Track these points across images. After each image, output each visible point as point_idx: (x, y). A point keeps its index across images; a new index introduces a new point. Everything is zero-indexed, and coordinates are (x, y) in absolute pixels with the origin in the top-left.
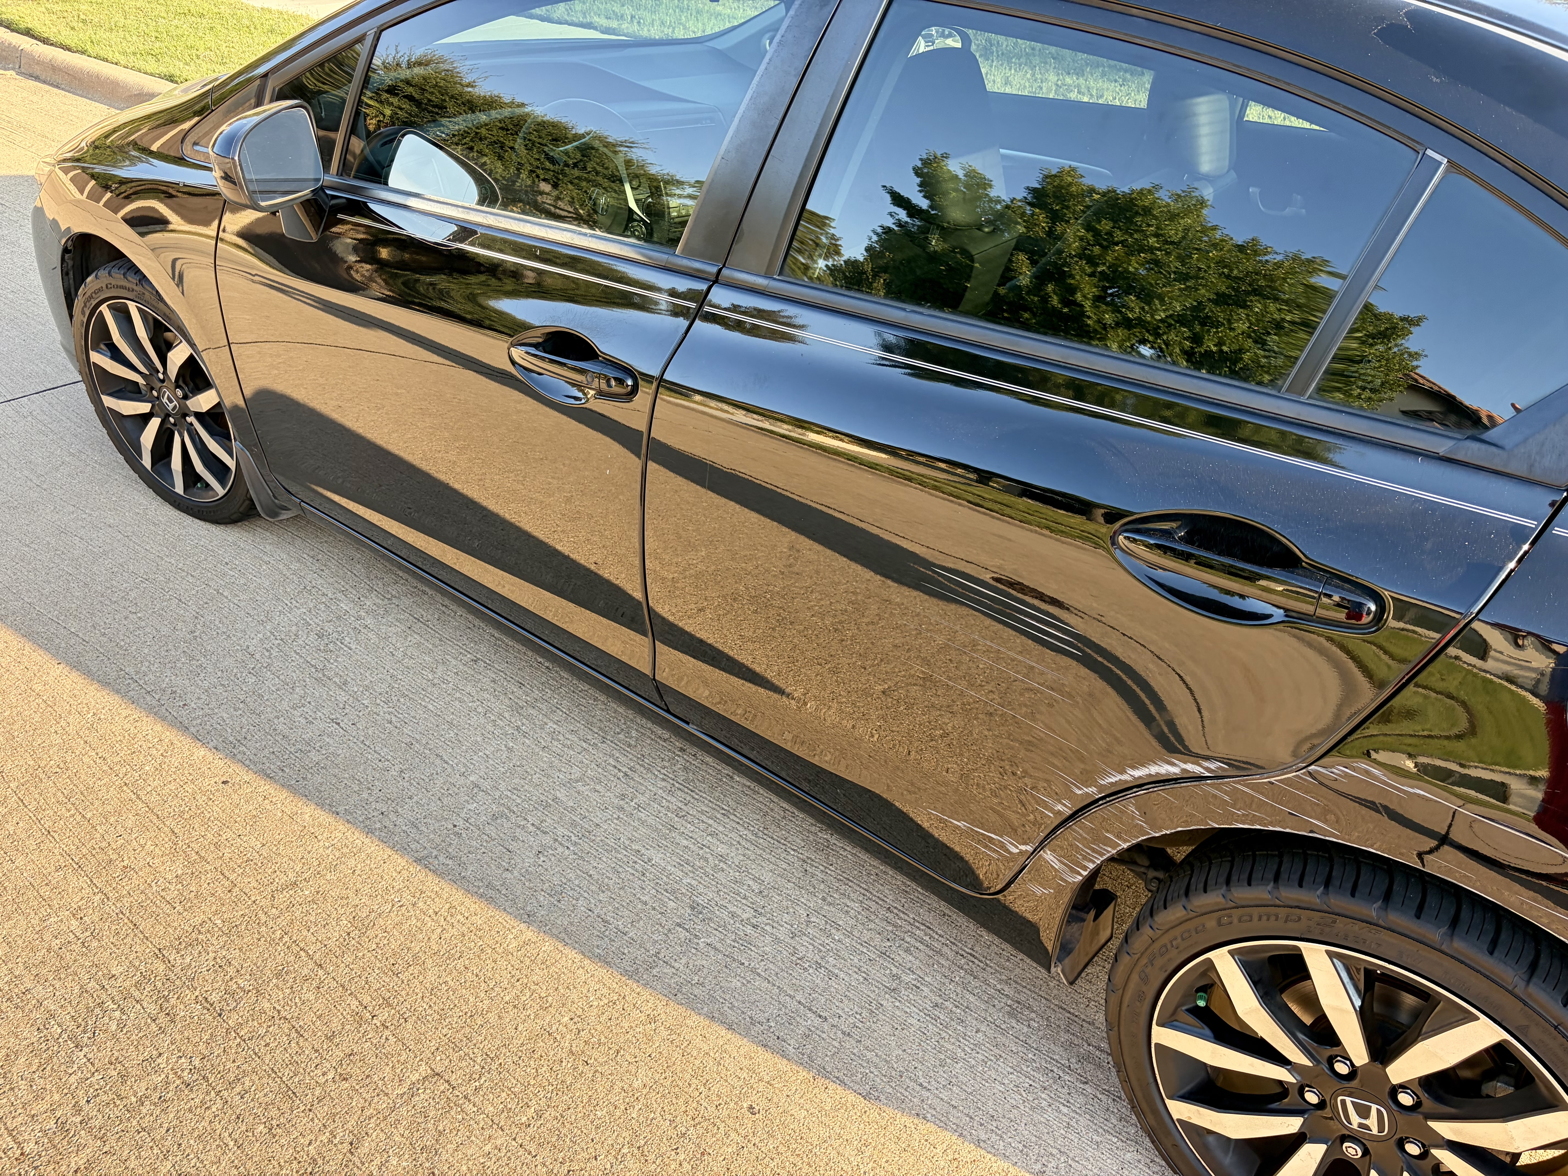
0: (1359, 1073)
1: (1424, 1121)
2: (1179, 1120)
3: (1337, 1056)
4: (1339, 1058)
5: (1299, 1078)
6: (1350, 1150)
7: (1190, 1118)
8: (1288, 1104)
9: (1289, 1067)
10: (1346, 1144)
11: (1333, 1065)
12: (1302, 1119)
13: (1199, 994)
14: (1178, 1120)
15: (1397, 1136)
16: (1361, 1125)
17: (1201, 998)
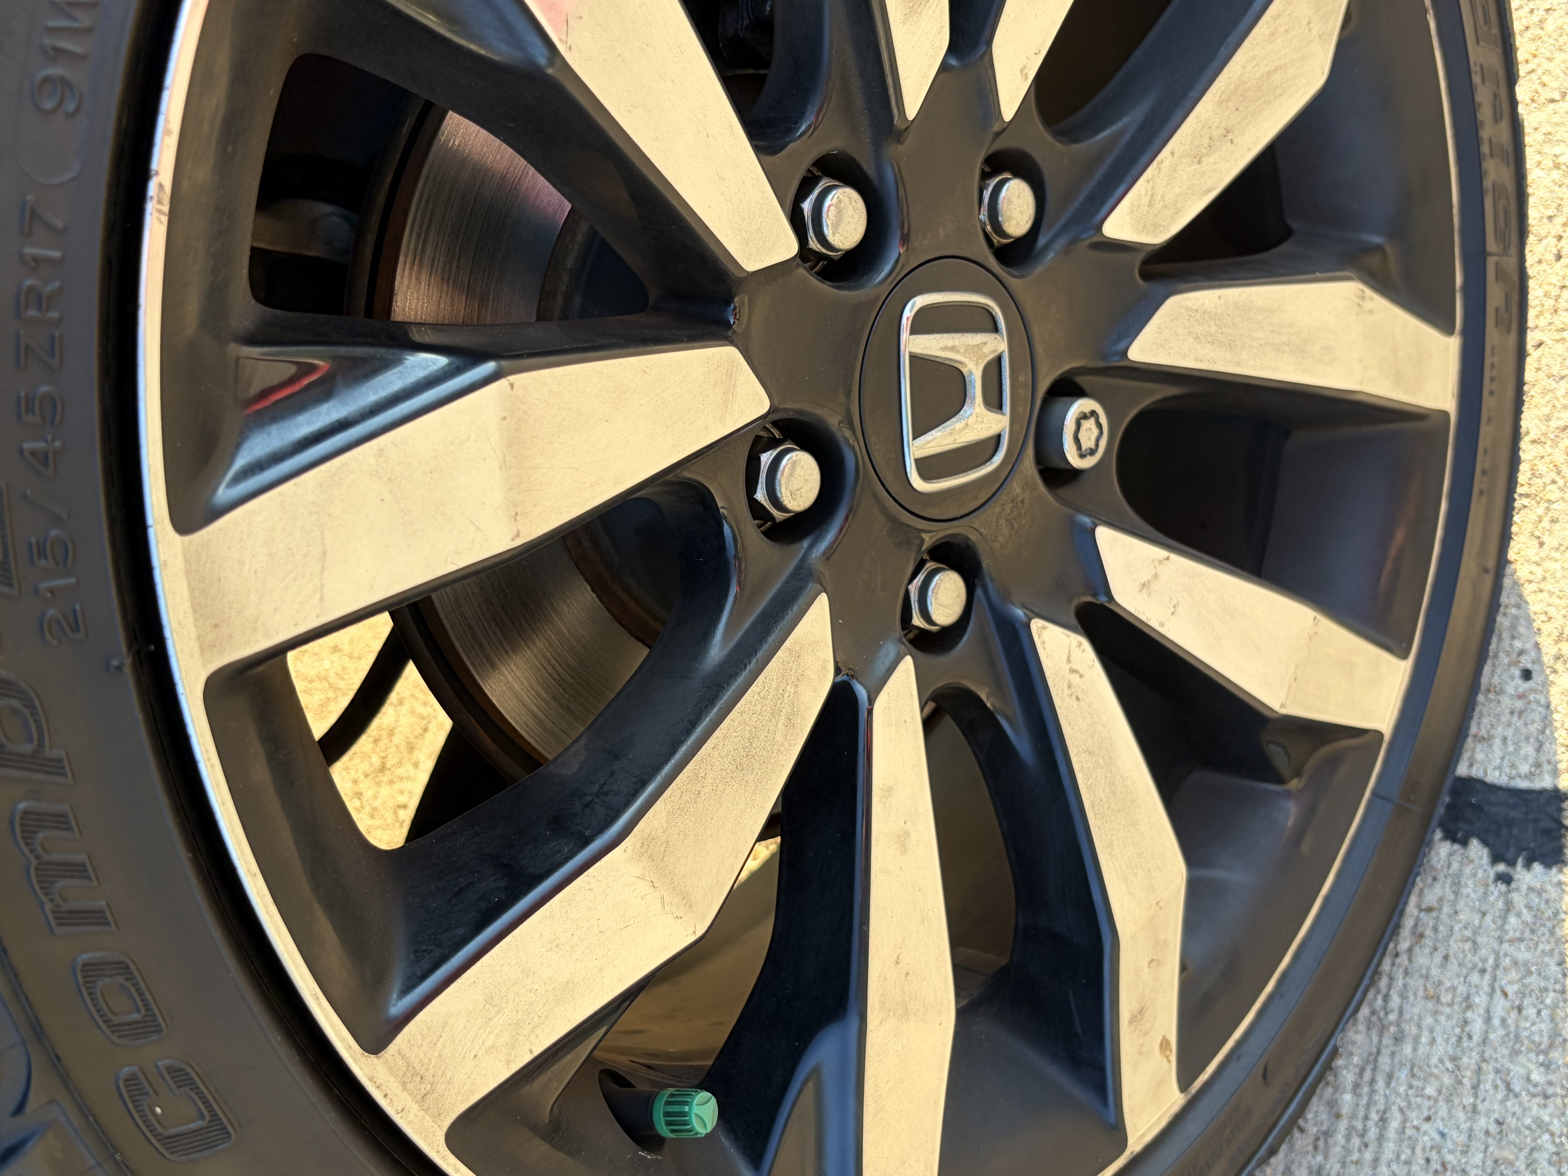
0: (794, 405)
1: (910, 139)
2: (1184, 1084)
3: (757, 510)
4: (761, 495)
5: (890, 649)
6: (1088, 440)
7: (1164, 1044)
8: (998, 687)
9: (861, 692)
10: (1074, 460)
11: (799, 516)
12: (1037, 625)
13: (663, 1129)
14: (1184, 1086)
15: (992, 262)
16: (994, 402)
17: (678, 1120)
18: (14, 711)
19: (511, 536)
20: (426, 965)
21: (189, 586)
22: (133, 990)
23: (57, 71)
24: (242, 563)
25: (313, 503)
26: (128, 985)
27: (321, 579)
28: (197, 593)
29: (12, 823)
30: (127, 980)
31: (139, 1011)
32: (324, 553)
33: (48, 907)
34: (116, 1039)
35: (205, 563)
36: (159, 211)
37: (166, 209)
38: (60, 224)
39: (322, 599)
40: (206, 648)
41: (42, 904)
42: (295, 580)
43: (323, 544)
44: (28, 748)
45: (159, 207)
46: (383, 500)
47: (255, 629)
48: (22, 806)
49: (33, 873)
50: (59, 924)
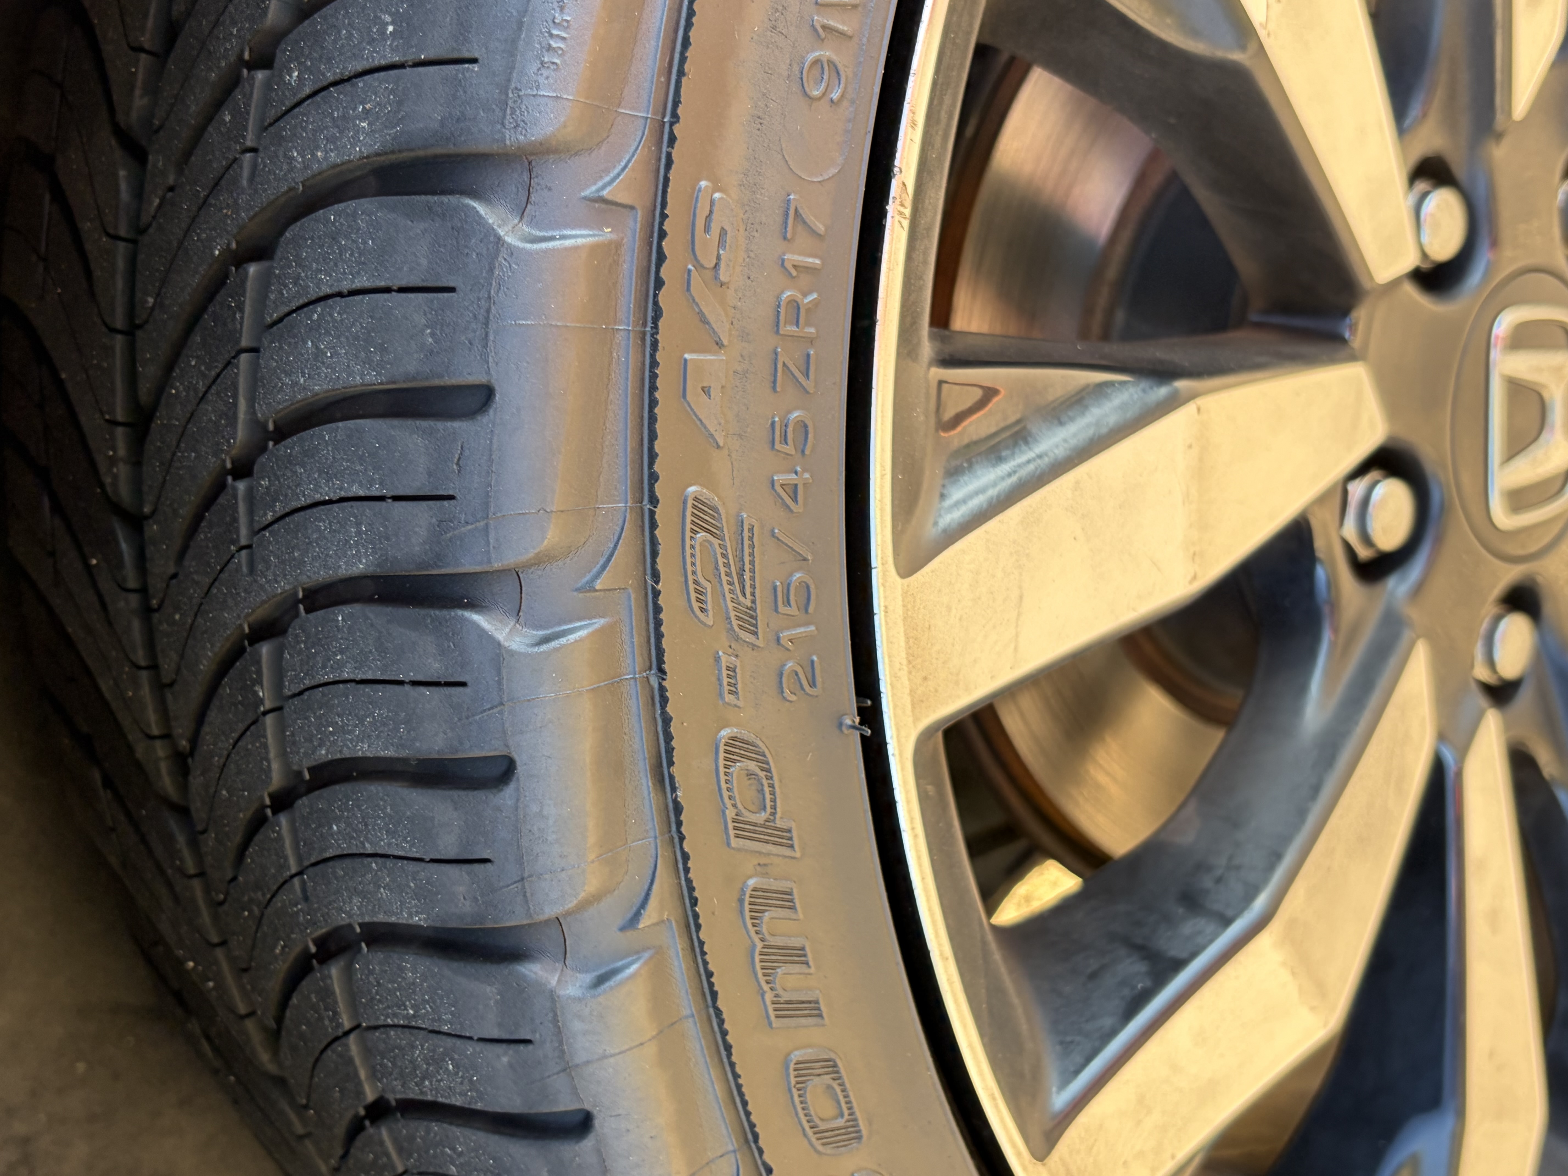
9: (1445, 752)
18: (750, 775)
19: (1189, 577)
20: (1079, 1059)
21: (906, 634)
22: (838, 1089)
23: (825, 53)
24: (949, 609)
25: (1014, 542)
26: (835, 1085)
27: (1017, 626)
28: (911, 641)
29: (741, 901)
30: (834, 1079)
31: (842, 1115)
32: (1021, 597)
33: (769, 997)
34: (820, 1148)
35: (919, 609)
36: (901, 213)
37: (907, 212)
38: (821, 228)
39: (1016, 649)
40: (918, 703)
41: (763, 995)
42: (994, 627)
43: (1020, 587)
44: (761, 817)
45: (902, 209)
46: (1075, 539)
47: (957, 683)
48: (751, 882)
49: (757, 958)
50: (777, 1017)
